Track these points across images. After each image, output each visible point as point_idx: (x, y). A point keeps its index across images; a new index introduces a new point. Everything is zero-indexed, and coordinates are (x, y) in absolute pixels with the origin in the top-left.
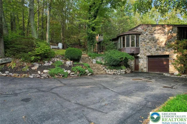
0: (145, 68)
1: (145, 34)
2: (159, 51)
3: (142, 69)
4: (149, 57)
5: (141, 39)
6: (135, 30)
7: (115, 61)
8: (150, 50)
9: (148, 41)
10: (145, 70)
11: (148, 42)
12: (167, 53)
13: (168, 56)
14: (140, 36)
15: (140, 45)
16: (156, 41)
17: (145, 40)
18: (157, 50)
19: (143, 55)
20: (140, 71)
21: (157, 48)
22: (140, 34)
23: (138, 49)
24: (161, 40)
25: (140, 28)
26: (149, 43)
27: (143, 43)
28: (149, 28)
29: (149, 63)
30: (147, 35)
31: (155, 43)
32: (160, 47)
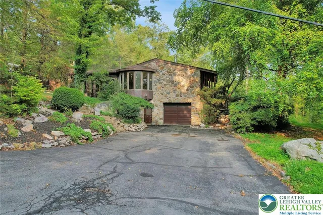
0: (161, 119)
1: (161, 73)
2: (179, 97)
3: (156, 122)
4: (165, 104)
5: (155, 80)
6: (147, 65)
7: (134, 111)
8: (168, 96)
9: (165, 83)
10: (161, 122)
11: (165, 85)
12: (189, 101)
13: (190, 104)
14: (154, 75)
15: (153, 88)
16: (176, 84)
17: (161, 81)
18: (177, 96)
19: (159, 102)
20: (154, 124)
21: (176, 93)
22: (153, 72)
23: (151, 93)
24: (182, 83)
25: (155, 64)
26: (167, 86)
27: (158, 85)
28: (167, 65)
29: (165, 111)
30: (164, 74)
31: (174, 86)
32: (181, 93)
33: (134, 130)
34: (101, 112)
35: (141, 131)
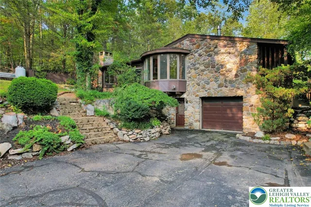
0: (196, 121)
1: (196, 55)
2: (224, 89)
3: (191, 124)
4: (204, 99)
5: (189, 64)
6: (177, 45)
7: (137, 110)
8: (207, 86)
9: (202, 68)
10: (197, 126)
11: (203, 71)
12: (239, 93)
13: (240, 98)
14: (187, 58)
15: (187, 76)
16: (218, 69)
17: (197, 66)
18: (220, 86)
19: (194, 96)
20: (187, 128)
21: (219, 82)
22: (186, 54)
23: (183, 83)
24: (228, 66)
25: (188, 43)
26: (205, 73)
27: (193, 71)
28: (204, 42)
29: (204, 110)
30: (200, 55)
31: (216, 72)
32: (226, 81)
33: (131, 140)
34: (95, 111)
35: (145, 141)
